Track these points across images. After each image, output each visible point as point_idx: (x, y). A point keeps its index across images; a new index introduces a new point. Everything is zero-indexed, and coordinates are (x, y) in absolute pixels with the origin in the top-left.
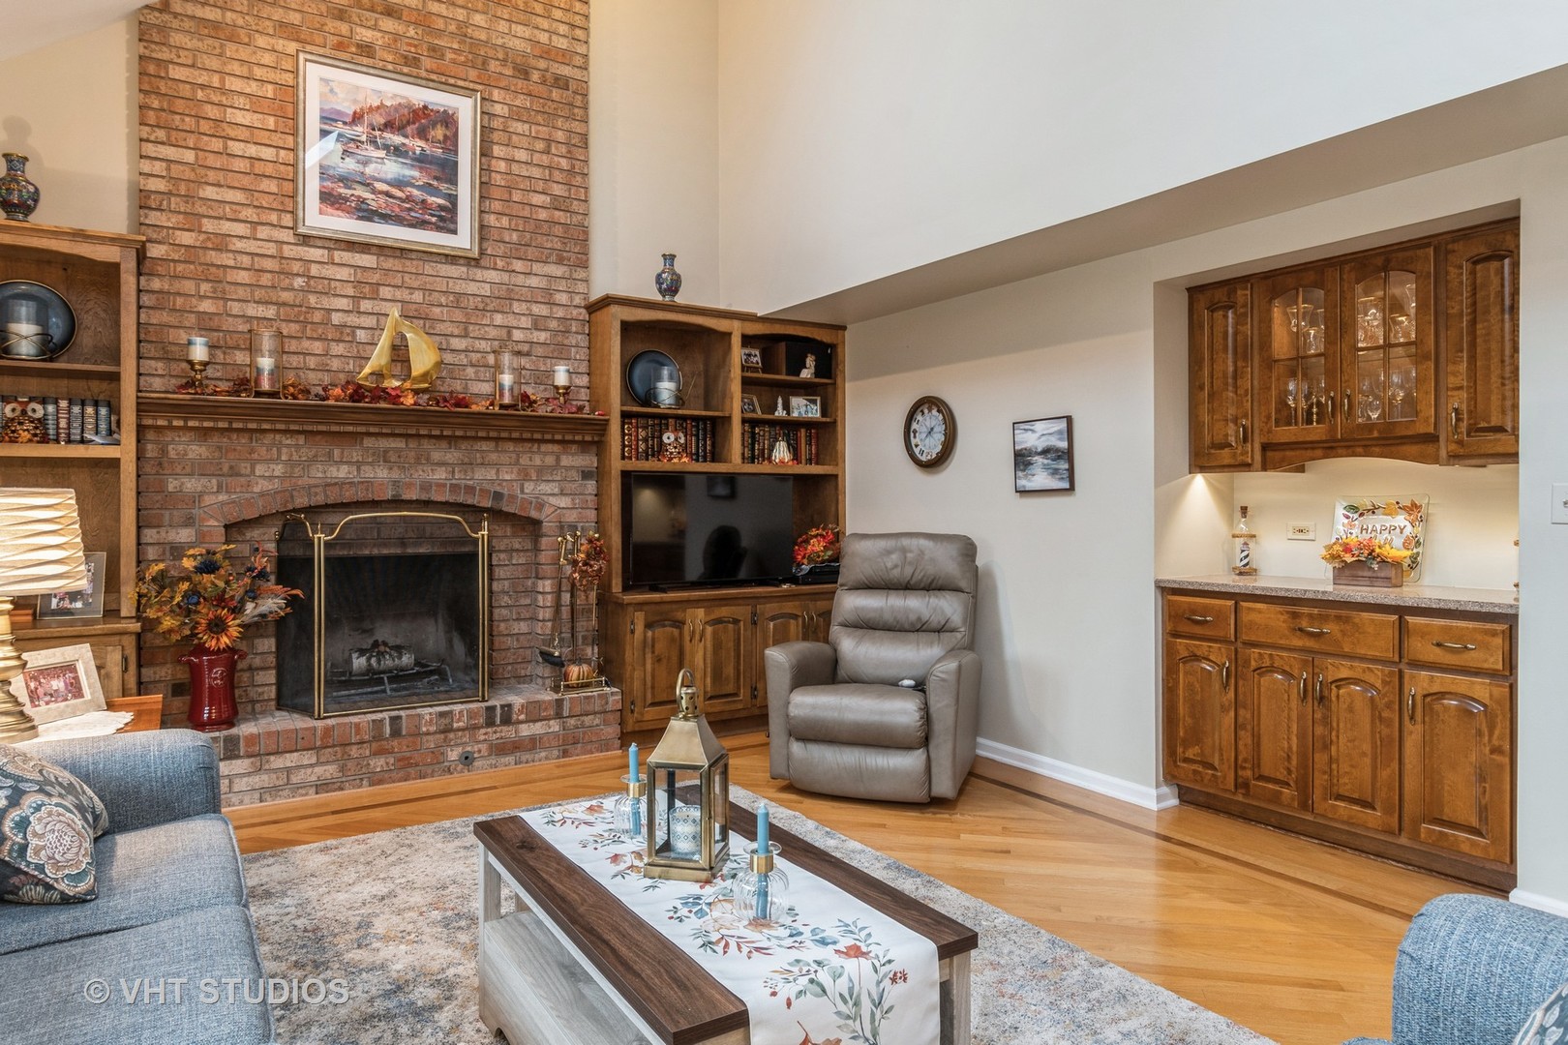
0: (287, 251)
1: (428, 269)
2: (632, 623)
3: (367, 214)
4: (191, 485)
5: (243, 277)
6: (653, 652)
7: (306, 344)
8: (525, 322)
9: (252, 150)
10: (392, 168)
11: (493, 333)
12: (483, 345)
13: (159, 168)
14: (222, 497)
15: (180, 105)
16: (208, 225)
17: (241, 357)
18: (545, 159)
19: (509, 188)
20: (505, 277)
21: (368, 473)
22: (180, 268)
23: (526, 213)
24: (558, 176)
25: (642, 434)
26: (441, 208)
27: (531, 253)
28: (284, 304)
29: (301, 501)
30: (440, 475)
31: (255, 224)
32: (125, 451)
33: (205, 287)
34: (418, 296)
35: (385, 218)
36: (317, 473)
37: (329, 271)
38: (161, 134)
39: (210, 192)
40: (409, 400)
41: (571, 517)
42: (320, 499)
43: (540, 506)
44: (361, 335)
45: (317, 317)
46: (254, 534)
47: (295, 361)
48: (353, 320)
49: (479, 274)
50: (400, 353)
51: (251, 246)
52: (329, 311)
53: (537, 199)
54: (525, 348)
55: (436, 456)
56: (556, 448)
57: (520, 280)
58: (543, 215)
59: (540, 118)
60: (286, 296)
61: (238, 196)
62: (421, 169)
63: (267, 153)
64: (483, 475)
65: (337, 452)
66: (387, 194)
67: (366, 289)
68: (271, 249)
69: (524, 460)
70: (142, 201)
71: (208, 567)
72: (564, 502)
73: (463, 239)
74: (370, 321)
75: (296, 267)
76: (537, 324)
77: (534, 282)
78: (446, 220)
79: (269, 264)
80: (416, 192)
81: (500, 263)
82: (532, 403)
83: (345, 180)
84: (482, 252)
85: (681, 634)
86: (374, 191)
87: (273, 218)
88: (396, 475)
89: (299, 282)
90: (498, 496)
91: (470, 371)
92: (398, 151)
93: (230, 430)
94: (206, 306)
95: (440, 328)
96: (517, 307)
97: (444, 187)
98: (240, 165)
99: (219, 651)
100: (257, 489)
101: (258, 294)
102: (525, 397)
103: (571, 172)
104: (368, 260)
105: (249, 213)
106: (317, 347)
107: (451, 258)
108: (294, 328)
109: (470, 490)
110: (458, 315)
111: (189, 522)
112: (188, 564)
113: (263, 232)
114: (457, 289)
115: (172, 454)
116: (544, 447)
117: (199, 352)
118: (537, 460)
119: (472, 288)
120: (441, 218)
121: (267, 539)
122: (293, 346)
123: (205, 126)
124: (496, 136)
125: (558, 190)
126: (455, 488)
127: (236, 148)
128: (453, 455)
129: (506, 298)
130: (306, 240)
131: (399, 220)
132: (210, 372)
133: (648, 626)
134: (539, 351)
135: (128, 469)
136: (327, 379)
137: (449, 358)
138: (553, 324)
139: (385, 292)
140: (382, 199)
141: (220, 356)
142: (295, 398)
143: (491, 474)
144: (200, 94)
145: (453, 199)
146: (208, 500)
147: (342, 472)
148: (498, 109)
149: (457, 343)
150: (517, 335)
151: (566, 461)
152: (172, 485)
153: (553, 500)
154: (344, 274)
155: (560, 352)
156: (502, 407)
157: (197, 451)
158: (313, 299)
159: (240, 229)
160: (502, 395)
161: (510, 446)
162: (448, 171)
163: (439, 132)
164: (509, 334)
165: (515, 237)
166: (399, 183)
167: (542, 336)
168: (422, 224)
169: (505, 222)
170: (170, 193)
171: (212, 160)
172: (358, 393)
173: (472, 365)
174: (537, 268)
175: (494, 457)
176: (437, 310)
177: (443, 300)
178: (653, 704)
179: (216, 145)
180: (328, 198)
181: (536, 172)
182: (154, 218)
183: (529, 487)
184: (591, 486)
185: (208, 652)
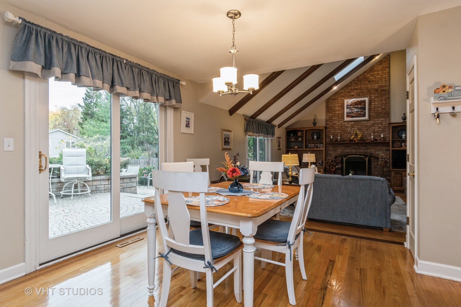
0: (342, 124)
1: (361, 123)
2: (392, 173)
3: (352, 117)
4: (331, 152)
5: (337, 127)
6: (396, 178)
7: (345, 135)
8: (377, 128)
9: (338, 112)
10: (356, 110)
11: (371, 130)
12: (370, 132)
13: (328, 117)
14: (334, 154)
15: (330, 109)
16: (333, 122)
17: (337, 137)
18: (381, 103)
19: (374, 109)
20: (374, 122)
21: (352, 151)
22: (330, 128)
23: (377, 112)
24: (383, 105)
25: (399, 143)
26: (363, 114)
27: (378, 117)
28: (342, 130)
29: (343, 154)
30: (362, 151)
31: (338, 121)
32: (324, 149)
33: (333, 129)
34: (360, 127)
35: (355, 117)
36: (345, 151)
37: (348, 125)
38: (328, 113)
39: (334, 118)
40: (357, 141)
41: (384, 157)
42: (345, 154)
43: (378, 155)
44: (352, 133)
45: (346, 131)
46: (338, 158)
47: (343, 137)
48: (351, 131)
49: (369, 122)
50: (356, 134)
51: (338, 124)
52: (348, 130)
53: (379, 109)
54: (377, 132)
55: (362, 148)
56: (382, 146)
57: (376, 122)
58: (380, 111)
59: (380, 97)
60: (342, 129)
61: (337, 118)
62: (360, 109)
63: (340, 112)
64: (369, 151)
65: (348, 148)
66: (355, 114)
67: (353, 126)
68: (340, 124)
69: (376, 148)
70: (327, 121)
71: (332, 161)
72: (383, 155)
73: (367, 118)
74: (353, 131)
75: (343, 125)
76: (379, 128)
77: (379, 122)
78: (364, 115)
79: (340, 126)
80: (359, 113)
81: (373, 120)
82: (377, 140)
83: (350, 113)
84: (370, 119)
85: (402, 176)
86: (354, 114)
87: (341, 120)
88: (356, 151)
89: (344, 127)
90: (371, 154)
91: (368, 136)
92: (357, 108)
93: (335, 146)
94: (333, 132)
95: (363, 130)
96: (376, 126)
97: (364, 111)
98: (337, 114)
99: (333, 171)
100: (338, 153)
101: (339, 129)
102: (376, 139)
103: (386, 103)
104: (353, 123)
105: (338, 120)
106: (346, 135)
107: (365, 121)
108: (343, 133)
109: (367, 153)
110: (366, 128)
111: (331, 157)
112: (330, 161)
113: (339, 122)
114: (366, 124)
115: (329, 149)
116: (379, 146)
117: (332, 137)
118: (378, 148)
119: (368, 124)
120: (363, 115)
121: (340, 159)
122: (343, 135)
123: (333, 111)
124: (372, 102)
125: (383, 107)
126: (364, 152)
127: (336, 112)
128: (364, 148)
129: (374, 125)
130: (345, 122)
131: (357, 117)
132: (333, 139)
133: (395, 174)
134: (380, 132)
135: (324, 151)
136: (347, 139)
137: (364, 134)
138: (382, 127)
139: (355, 127)
140: (355, 115)
141: (335, 137)
142: (342, 142)
143: (370, 151)
144: (332, 107)
145: (365, 112)
146: (333, 154)
147: (349, 151)
148: (373, 98)
149: (366, 132)
150: (376, 130)
151: (383, 148)
152: (329, 152)
153: (381, 154)
154: (349, 125)
155: (383, 131)
156: (371, 141)
157: (332, 148)
158: (345, 129)
159: (337, 122)
160: (371, 139)
161: (373, 146)
162: (364, 108)
163: (363, 104)
164: (374, 130)
165: (375, 116)
166: (357, 112)
167: (380, 130)
168: (360, 117)
169: (374, 114)
170: (329, 119)
171: (334, 115)
172: (351, 140)
173: (368, 135)
174: (379, 119)
175: (371, 148)
176: (363, 128)
177: (364, 126)
178: (396, 186)
179: (334, 112)
180: (348, 116)
181: (379, 105)
182: (328, 122)
183: (377, 152)
184: (388, 152)
185: (331, 171)
